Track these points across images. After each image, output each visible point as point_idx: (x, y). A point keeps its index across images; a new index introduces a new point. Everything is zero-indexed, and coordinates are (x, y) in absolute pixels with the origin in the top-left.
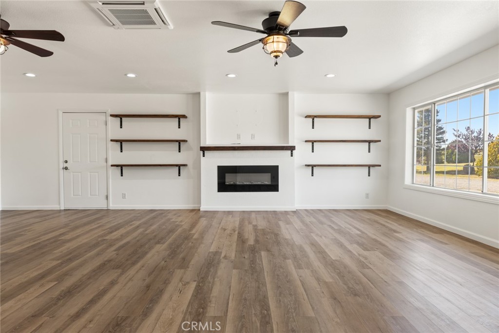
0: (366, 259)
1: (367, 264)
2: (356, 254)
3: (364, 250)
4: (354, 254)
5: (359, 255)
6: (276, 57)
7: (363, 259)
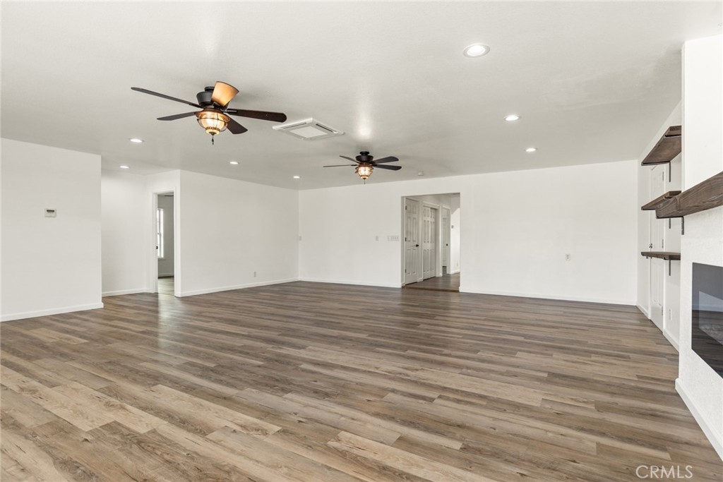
0: (108, 405)
1: (104, 396)
2: (129, 407)
3: (115, 422)
4: (132, 405)
5: (123, 408)
6: (213, 134)
7: (114, 400)
